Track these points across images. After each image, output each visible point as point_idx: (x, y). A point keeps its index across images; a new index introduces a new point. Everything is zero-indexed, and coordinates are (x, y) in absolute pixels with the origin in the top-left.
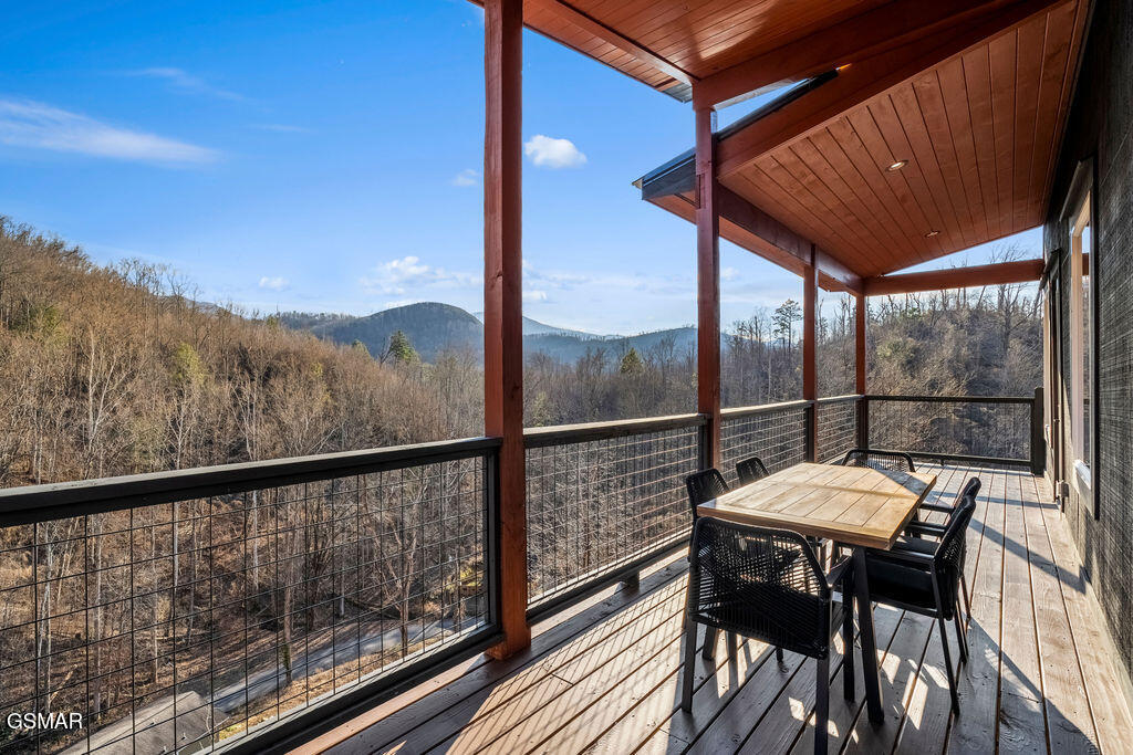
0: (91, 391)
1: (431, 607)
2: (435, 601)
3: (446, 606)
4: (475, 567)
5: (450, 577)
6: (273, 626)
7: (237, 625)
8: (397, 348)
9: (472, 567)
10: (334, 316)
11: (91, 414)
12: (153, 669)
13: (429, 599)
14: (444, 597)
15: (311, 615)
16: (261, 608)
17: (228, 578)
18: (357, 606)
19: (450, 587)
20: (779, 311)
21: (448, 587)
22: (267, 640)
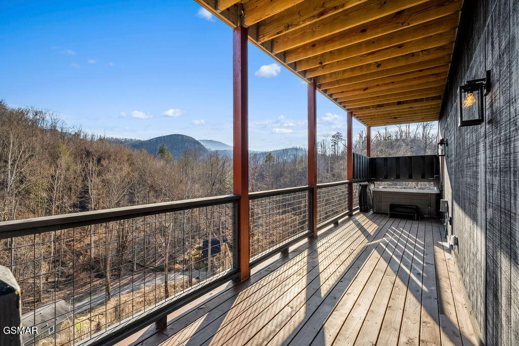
0: (10, 163)
1: (177, 266)
2: (179, 263)
3: (185, 266)
4: (199, 249)
5: (186, 253)
6: (101, 276)
7: (83, 275)
8: (162, 151)
9: (197, 249)
10: (131, 140)
11: (9, 174)
12: (40, 295)
13: (177, 263)
14: (185, 262)
15: (119, 270)
16: (95, 268)
17: (79, 254)
18: (142, 266)
19: (187, 257)
20: (333, 137)
21: (186, 257)
22: (98, 282)
